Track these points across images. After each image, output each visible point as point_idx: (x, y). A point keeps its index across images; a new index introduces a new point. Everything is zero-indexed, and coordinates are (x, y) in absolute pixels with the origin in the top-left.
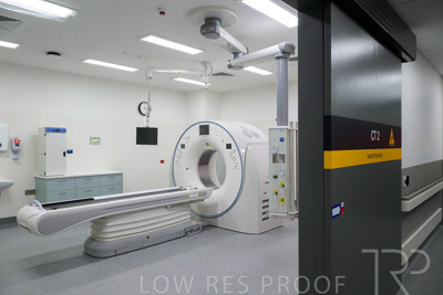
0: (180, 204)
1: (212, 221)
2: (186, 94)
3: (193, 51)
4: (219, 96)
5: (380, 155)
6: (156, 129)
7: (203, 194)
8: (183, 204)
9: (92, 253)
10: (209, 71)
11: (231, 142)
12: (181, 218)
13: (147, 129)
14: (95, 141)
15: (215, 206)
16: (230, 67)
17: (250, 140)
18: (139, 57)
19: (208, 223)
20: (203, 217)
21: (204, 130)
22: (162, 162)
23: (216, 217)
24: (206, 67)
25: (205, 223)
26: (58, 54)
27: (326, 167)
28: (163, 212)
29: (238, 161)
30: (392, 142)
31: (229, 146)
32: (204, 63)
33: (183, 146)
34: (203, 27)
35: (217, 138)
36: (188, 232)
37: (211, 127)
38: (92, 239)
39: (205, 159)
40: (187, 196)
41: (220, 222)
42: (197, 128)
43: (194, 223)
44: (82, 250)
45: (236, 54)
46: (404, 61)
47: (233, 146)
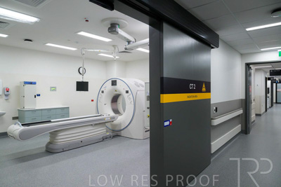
0: (100, 124)
1: (119, 133)
2: (106, 63)
3: (107, 40)
4: (125, 64)
5: (196, 96)
6: (87, 83)
7: (113, 118)
8: (102, 123)
9: (50, 150)
10: (117, 50)
11: (128, 89)
12: (101, 131)
13: (83, 82)
14: (53, 89)
15: (120, 124)
16: (126, 49)
17: (138, 89)
18: (77, 43)
19: (116, 134)
20: (113, 131)
21: (114, 83)
22: (92, 101)
23: (121, 130)
24: (115, 48)
25: (114, 134)
26: (31, 41)
27: (161, 102)
28: (90, 128)
29: (132, 100)
30: (204, 89)
31: (127, 92)
32: (114, 46)
33: (103, 92)
34: (109, 28)
35: (121, 87)
36: (104, 139)
37: (118, 81)
38: (50, 143)
39: (115, 99)
40: (104, 119)
41: (123, 133)
42: (110, 81)
43: (108, 134)
44: (45, 149)
45: (129, 42)
46: (213, 48)
47: (129, 92)
